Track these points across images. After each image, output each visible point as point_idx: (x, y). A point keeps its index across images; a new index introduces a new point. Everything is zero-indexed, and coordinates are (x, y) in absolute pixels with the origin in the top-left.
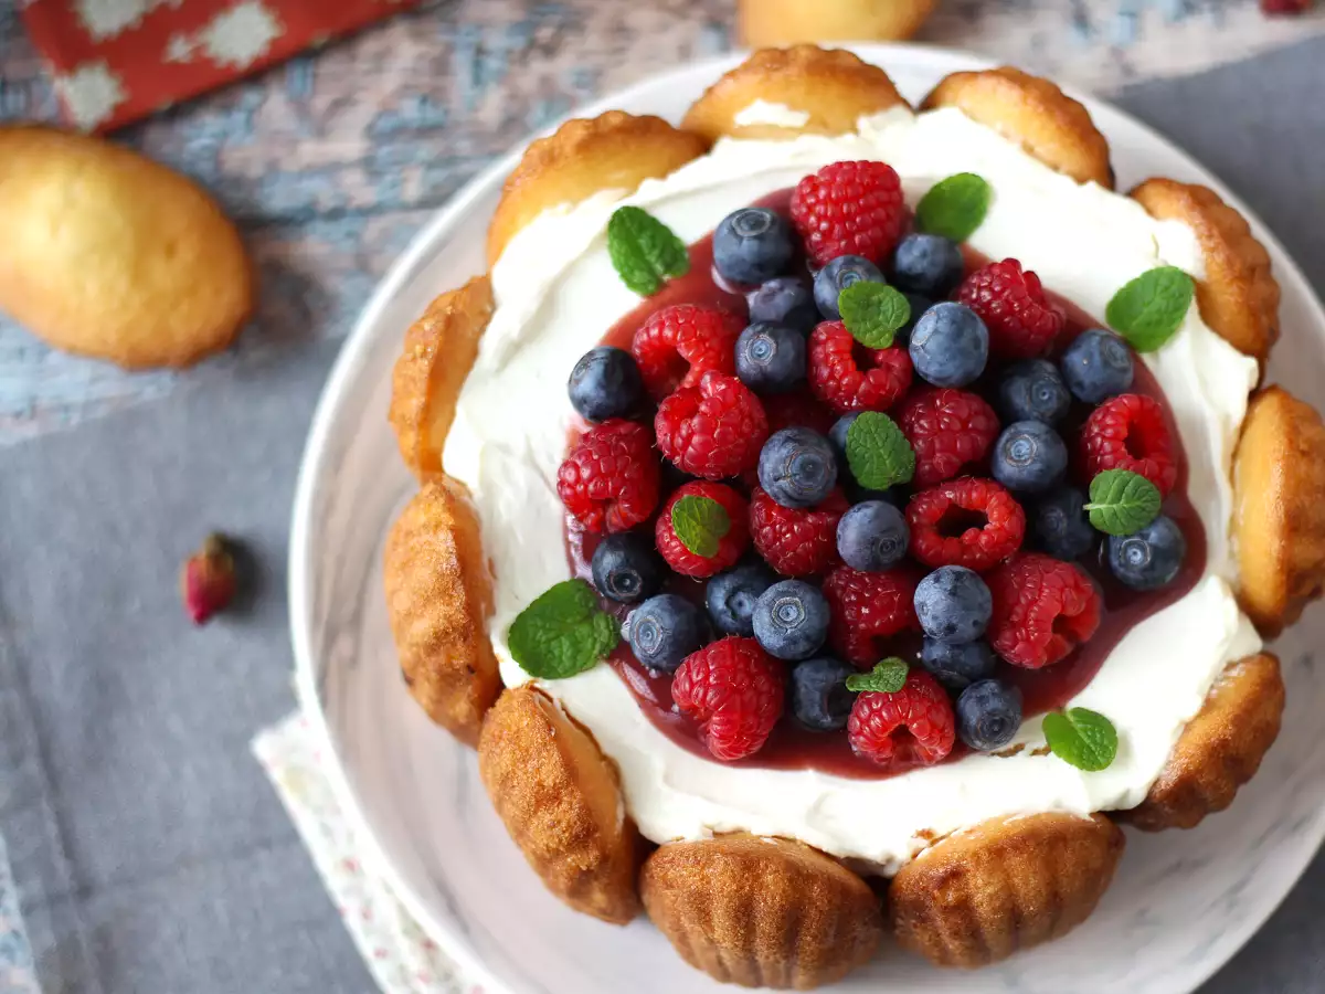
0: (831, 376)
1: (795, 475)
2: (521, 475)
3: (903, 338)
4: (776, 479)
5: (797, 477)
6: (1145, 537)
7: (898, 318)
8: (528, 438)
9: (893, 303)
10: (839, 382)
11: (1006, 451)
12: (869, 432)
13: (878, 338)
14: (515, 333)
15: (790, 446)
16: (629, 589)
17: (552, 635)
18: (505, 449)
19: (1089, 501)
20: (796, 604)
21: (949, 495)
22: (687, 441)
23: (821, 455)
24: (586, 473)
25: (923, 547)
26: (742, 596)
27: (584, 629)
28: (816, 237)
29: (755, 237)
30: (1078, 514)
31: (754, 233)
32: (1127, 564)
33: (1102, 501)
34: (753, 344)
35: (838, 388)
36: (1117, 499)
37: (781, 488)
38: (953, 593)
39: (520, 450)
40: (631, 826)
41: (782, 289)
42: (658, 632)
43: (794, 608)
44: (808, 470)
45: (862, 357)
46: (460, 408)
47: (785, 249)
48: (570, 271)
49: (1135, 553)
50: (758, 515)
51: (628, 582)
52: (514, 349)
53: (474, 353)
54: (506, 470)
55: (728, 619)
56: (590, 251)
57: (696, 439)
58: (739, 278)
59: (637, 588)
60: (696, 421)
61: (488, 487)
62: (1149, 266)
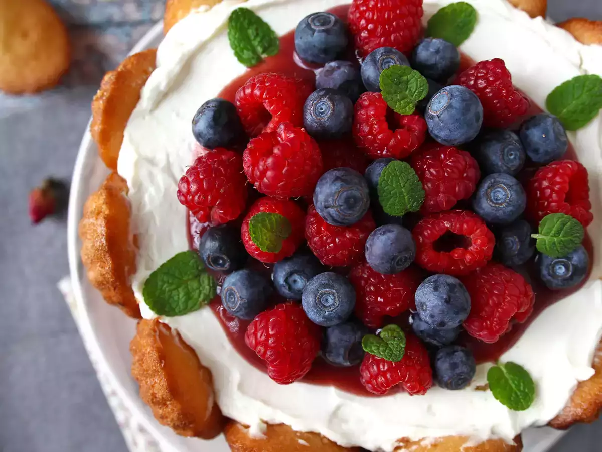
0: (370, 132)
1: (341, 206)
2: (161, 179)
3: (422, 108)
4: (326, 207)
5: (342, 208)
6: (569, 259)
7: (420, 93)
8: (168, 156)
9: (416, 83)
10: (375, 136)
11: (487, 195)
12: (396, 175)
13: (404, 108)
14: (163, 87)
15: (338, 184)
16: (222, 265)
17: (173, 287)
18: (152, 162)
19: (537, 232)
20: (333, 295)
21: (447, 224)
22: (263, 173)
23: (360, 192)
24: (194, 188)
25: (426, 260)
26: (296, 277)
27: (195, 284)
28: (364, 34)
29: (323, 31)
30: (528, 240)
31: (322, 28)
32: (554, 275)
33: (547, 234)
34: (316, 105)
35: (374, 140)
36: (557, 234)
37: (329, 213)
38: (448, 301)
39: (162, 163)
40: (217, 409)
41: (339, 68)
42: (238, 298)
43: (332, 297)
44: (350, 203)
45: (392, 120)
46: (127, 133)
47: (342, 41)
48: (202, 47)
49: (560, 268)
50: (311, 229)
51: (221, 262)
52: (162, 97)
53: (138, 98)
54: (151, 175)
55: (286, 291)
56: (217, 35)
57: (269, 174)
58: (310, 58)
59: (227, 265)
60: (270, 161)
61: (139, 186)
62: (577, 73)
